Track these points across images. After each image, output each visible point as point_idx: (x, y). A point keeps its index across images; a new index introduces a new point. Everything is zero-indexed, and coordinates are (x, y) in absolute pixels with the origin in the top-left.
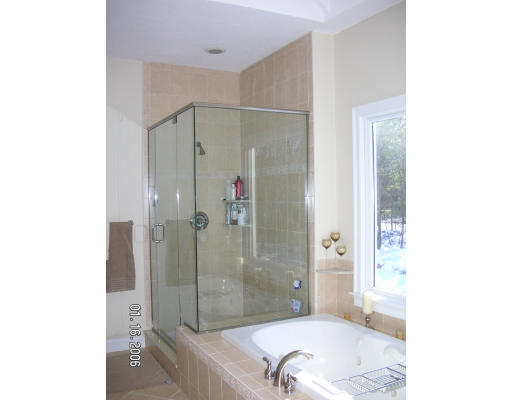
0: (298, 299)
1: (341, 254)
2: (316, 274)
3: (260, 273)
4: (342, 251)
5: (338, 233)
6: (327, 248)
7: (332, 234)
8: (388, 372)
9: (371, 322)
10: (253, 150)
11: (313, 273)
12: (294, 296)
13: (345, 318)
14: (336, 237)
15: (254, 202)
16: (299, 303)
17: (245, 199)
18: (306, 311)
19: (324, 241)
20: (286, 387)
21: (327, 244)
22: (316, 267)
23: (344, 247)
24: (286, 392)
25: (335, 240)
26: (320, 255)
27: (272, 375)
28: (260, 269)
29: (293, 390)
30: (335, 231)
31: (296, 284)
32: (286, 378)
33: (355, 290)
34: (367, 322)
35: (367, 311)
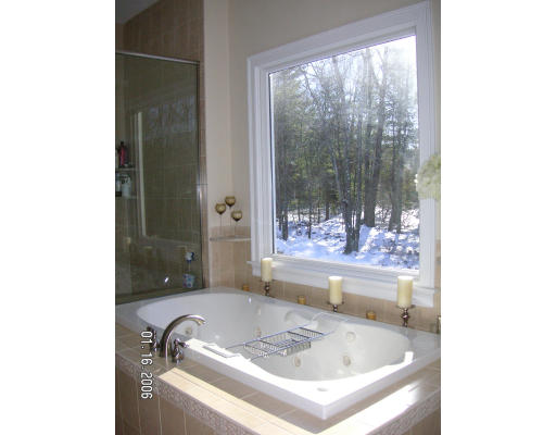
0: (192, 273)
1: (237, 220)
2: (210, 243)
3: (150, 252)
4: (237, 216)
5: (234, 198)
6: (221, 213)
7: (227, 198)
8: (288, 337)
9: (270, 290)
10: (140, 114)
11: (207, 243)
12: (186, 271)
13: (243, 289)
14: (231, 201)
15: (141, 170)
16: (192, 277)
17: (130, 167)
18: (201, 285)
19: (217, 205)
20: (174, 356)
21: (221, 209)
22: (210, 236)
23: (240, 212)
24: (174, 361)
25: (230, 205)
26: (214, 223)
27: (158, 346)
28: (150, 247)
29: (181, 358)
30: (231, 195)
31: (189, 257)
32: (173, 345)
33: (253, 258)
34: (267, 291)
35: (267, 278)
